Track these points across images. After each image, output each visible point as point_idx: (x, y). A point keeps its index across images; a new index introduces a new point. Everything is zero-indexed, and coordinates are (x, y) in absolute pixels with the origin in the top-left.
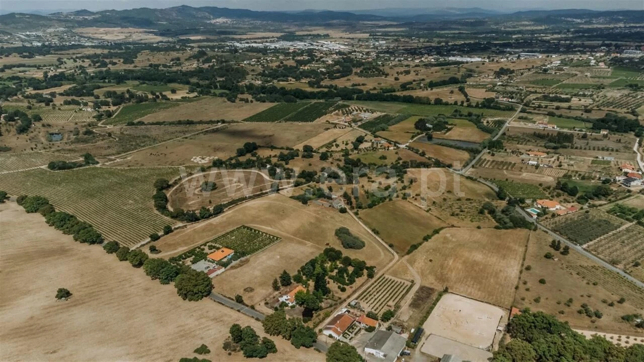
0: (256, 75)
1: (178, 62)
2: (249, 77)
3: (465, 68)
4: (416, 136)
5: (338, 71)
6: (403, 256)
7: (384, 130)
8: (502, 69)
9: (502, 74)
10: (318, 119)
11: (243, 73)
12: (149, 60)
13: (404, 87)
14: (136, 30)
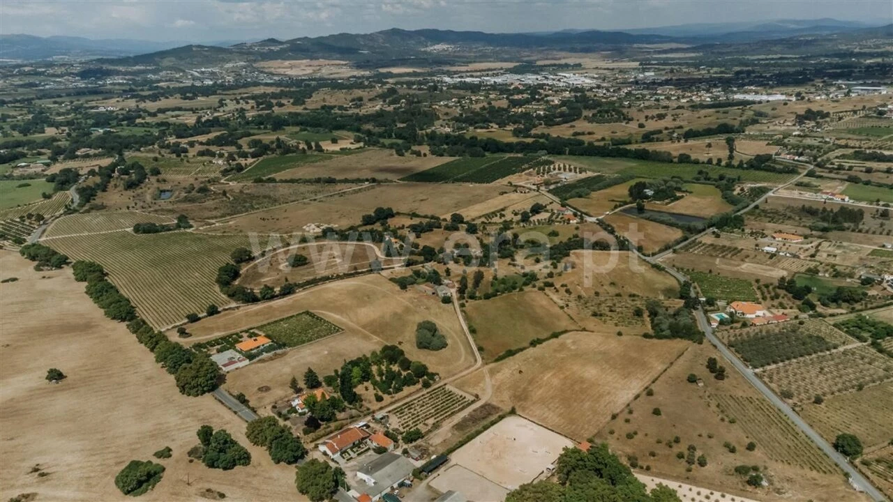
0: (449, 120)
1: (359, 103)
2: (437, 123)
3: (754, 111)
4: (620, 206)
5: (562, 115)
6: (487, 364)
7: (580, 196)
8: (809, 111)
9: (807, 118)
10: (500, 180)
11: (431, 117)
12: (324, 100)
13: (648, 138)
14: (327, 62)
